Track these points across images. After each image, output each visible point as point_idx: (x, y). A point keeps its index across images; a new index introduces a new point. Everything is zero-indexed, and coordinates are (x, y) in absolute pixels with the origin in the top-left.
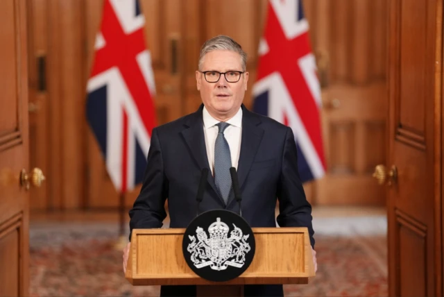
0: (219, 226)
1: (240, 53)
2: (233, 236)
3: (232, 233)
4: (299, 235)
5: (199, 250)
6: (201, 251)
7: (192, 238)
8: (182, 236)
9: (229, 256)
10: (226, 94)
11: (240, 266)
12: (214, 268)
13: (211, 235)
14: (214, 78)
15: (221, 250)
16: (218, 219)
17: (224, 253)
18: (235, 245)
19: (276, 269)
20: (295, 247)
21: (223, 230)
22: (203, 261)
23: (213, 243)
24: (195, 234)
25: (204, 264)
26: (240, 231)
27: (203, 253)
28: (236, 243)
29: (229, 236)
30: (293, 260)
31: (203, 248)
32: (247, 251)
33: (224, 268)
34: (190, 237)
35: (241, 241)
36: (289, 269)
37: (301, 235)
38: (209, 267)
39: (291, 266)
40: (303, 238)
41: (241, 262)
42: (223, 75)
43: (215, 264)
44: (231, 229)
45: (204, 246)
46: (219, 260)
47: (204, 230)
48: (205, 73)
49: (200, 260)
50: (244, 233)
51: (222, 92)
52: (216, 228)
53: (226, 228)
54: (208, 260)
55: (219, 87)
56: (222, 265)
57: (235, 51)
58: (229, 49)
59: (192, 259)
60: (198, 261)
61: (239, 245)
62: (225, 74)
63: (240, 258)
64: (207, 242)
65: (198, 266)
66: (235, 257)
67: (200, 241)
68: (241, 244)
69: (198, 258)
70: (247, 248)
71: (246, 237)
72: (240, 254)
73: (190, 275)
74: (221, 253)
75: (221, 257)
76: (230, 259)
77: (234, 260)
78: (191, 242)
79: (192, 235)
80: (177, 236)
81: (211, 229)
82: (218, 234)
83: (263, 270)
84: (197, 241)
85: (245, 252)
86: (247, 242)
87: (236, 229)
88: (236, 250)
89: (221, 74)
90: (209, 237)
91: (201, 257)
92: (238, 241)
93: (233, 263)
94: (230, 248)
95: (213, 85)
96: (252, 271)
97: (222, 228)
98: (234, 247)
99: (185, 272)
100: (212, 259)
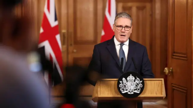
0: (131, 78)
1: (130, 19)
2: (136, 81)
3: (136, 80)
4: (160, 81)
5: (123, 86)
6: (124, 87)
7: (121, 82)
8: (117, 81)
9: (135, 89)
10: (124, 35)
11: (139, 92)
12: (129, 93)
13: (128, 81)
14: (120, 29)
15: (132, 86)
16: (131, 75)
17: (133, 88)
18: (137, 85)
19: (151, 93)
20: (159, 85)
21: (133, 79)
22: (125, 90)
23: (129, 84)
24: (122, 80)
25: (125, 92)
26: (139, 79)
27: (125, 88)
28: (137, 84)
29: (135, 81)
30: (158, 91)
31: (125, 86)
32: (141, 87)
33: (132, 93)
34: (120, 81)
35: (139, 83)
36: (156, 94)
37: (161, 81)
38: (127, 93)
39: (157, 93)
40: (162, 82)
41: (139, 91)
42: (123, 28)
43: (129, 92)
44: (136, 78)
45: (125, 85)
46: (131, 90)
47: (125, 79)
48: (117, 26)
49: (124, 90)
50: (140, 80)
51: (123, 34)
52: (130, 78)
53: (134, 78)
54: (127, 90)
55: (122, 32)
56: (132, 92)
57: (129, 19)
58: (127, 18)
59: (121, 90)
60: (123, 91)
61: (138, 85)
62: (124, 27)
63: (139, 89)
64: (126, 83)
65: (123, 93)
66: (137, 89)
67: (124, 83)
68: (139, 84)
69: (123, 89)
70: (141, 86)
71: (141, 82)
72: (139, 88)
73: (120, 96)
74: (131, 88)
75: (131, 89)
76: (135, 90)
77: (136, 90)
78: (120, 83)
79: (121, 81)
80: (115, 81)
81: (128, 79)
82: (131, 81)
83: (147, 94)
84: (123, 83)
85: (140, 87)
86: (141, 83)
87: (137, 78)
88: (137, 87)
89: (123, 27)
90: (127, 82)
91: (124, 89)
92: (138, 83)
93: (136, 91)
94: (135, 86)
95: (119, 31)
96: (143, 94)
97: (132, 78)
98: (136, 85)
99: (118, 95)
100: (128, 90)
